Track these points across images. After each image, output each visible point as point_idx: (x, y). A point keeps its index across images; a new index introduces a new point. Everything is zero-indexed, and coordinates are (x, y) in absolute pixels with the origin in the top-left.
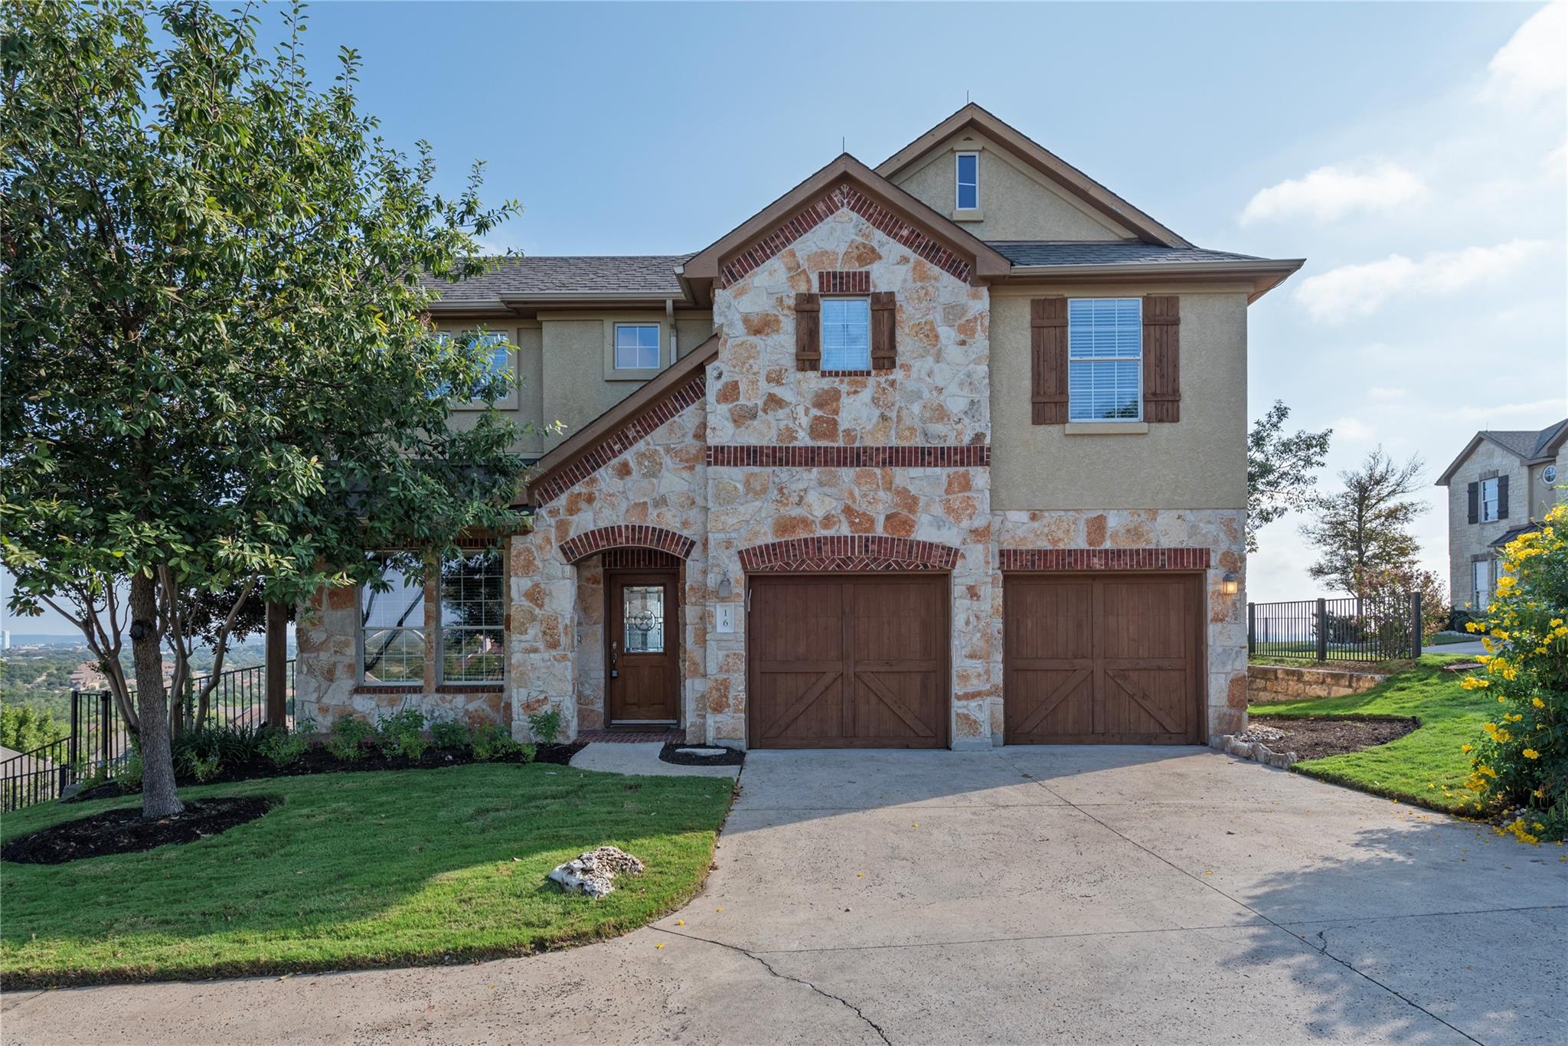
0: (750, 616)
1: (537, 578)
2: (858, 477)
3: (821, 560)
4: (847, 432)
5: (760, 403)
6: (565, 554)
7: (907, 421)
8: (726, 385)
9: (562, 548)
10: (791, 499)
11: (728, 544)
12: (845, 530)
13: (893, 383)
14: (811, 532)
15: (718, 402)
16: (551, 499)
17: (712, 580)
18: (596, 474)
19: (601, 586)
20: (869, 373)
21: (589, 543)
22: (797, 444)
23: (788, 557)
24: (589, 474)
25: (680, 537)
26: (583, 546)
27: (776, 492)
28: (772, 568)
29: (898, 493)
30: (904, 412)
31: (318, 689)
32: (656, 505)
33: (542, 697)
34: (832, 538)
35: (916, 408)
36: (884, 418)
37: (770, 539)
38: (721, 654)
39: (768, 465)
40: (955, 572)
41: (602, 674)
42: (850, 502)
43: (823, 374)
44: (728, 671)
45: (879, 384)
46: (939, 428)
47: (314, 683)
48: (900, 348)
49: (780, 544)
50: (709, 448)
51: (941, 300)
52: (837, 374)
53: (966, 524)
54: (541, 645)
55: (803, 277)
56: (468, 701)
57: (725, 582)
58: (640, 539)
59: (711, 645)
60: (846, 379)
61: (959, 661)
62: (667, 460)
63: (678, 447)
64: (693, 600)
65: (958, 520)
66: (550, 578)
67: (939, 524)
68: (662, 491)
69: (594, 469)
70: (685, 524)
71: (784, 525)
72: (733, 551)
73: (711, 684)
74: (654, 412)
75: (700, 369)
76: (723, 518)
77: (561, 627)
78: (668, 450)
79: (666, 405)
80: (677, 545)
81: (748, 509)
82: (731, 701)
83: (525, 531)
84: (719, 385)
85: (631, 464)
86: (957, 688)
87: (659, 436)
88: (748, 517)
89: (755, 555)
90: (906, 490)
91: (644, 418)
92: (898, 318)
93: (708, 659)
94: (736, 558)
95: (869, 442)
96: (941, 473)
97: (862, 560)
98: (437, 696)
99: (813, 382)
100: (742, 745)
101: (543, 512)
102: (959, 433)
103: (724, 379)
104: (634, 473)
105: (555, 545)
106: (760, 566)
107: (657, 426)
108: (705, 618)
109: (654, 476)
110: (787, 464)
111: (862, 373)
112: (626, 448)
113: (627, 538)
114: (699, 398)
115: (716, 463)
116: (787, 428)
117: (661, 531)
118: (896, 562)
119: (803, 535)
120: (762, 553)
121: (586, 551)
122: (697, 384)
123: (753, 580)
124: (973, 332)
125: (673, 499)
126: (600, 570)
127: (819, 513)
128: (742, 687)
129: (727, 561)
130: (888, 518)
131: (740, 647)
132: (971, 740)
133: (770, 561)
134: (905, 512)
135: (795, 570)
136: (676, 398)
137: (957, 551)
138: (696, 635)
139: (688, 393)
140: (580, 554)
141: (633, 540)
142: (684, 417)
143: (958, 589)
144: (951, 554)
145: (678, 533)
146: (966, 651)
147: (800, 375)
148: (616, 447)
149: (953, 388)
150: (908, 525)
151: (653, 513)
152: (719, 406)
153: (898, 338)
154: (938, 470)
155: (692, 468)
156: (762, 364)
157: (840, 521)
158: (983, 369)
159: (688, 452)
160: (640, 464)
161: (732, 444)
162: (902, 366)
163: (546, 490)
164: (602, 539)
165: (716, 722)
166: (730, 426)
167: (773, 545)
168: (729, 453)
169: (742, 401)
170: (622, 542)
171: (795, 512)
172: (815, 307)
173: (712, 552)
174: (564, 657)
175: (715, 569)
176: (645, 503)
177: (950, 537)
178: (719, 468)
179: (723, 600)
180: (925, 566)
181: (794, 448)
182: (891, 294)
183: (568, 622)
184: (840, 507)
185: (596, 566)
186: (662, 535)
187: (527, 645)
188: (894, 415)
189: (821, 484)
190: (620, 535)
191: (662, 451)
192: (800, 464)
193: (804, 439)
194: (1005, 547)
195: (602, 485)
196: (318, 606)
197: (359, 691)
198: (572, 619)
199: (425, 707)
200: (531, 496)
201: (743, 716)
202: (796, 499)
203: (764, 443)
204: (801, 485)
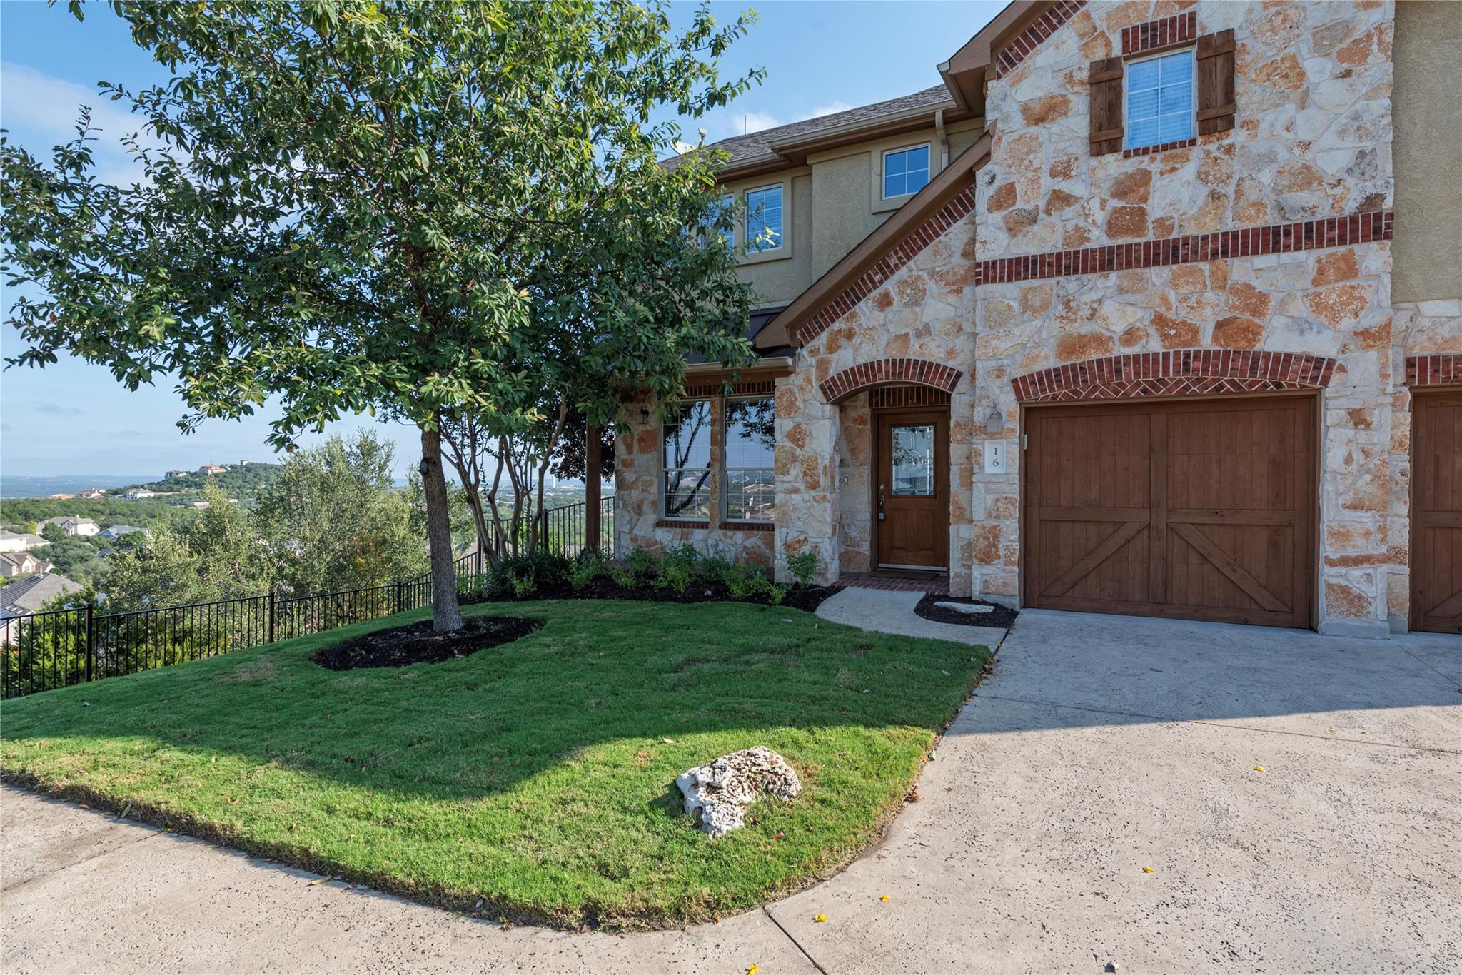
0: (1026, 455)
1: (798, 419)
2: (1175, 276)
3: (1122, 385)
4: (1160, 222)
5: (1042, 204)
6: (825, 393)
7: (1252, 194)
8: (1000, 189)
9: (822, 387)
10: (1080, 313)
11: (1000, 373)
12: (1155, 345)
13: (1229, 150)
14: (1107, 351)
15: (990, 210)
16: (812, 338)
17: (979, 415)
18: (856, 309)
19: (868, 426)
20: (1193, 142)
21: (848, 381)
22: (1089, 246)
23: (1076, 383)
24: (849, 309)
25: (945, 368)
26: (843, 384)
27: (1060, 307)
28: (1054, 398)
29: (1235, 291)
30: (1247, 185)
31: (630, 522)
32: (919, 335)
33: (802, 538)
34: (1136, 357)
35: (1266, 177)
36: (1215, 196)
37: (1052, 363)
38: (990, 498)
39: (1050, 275)
40: (1329, 391)
41: (868, 516)
42: (1162, 310)
43: (1127, 155)
44: (998, 517)
45: (1208, 153)
46: (1305, 198)
47: (627, 517)
48: (1241, 101)
49: (1065, 368)
50: (978, 265)
51: (1309, 23)
52: (1146, 151)
53: (1347, 324)
54: (801, 486)
55: (1100, 41)
56: (747, 538)
57: (996, 415)
58: (900, 373)
59: (979, 488)
60: (1160, 156)
61: (1332, 511)
62: (932, 286)
63: (944, 269)
64: (959, 437)
65: (1334, 318)
66: (810, 418)
67: (1301, 327)
68: (925, 319)
69: (854, 303)
70: (951, 354)
71: (1070, 346)
72: (1006, 380)
73: (977, 531)
74: (918, 234)
75: (969, 177)
76: (994, 343)
77: (820, 467)
78: (932, 274)
79: (930, 225)
80: (941, 378)
81: (1026, 329)
82: (1002, 552)
83: (786, 372)
84: (991, 191)
85: (893, 294)
86: (1328, 548)
87: (923, 260)
88: (1024, 339)
89: (1033, 383)
90: (1248, 286)
91: (907, 242)
92: (1238, 62)
93: (974, 503)
94: (1010, 388)
95: (1192, 230)
96: (1308, 258)
97: (1181, 381)
98: (721, 532)
99: (1113, 166)
100: (1015, 602)
101: (804, 352)
102: (1337, 200)
103: (997, 183)
104: (895, 303)
105: (816, 384)
106: (1039, 396)
107: (920, 249)
108: (972, 457)
109: (917, 303)
110: (1076, 271)
111: (1182, 144)
112: (887, 278)
113: (887, 373)
114: (968, 211)
115: (986, 281)
116: (1077, 228)
117: (924, 363)
118: (1232, 383)
119: (1095, 355)
120: (1041, 380)
121: (845, 389)
122: (966, 196)
123: (1032, 415)
124: (1364, 55)
125: (937, 327)
126: (867, 410)
127: (1119, 327)
128: (1015, 536)
129: (997, 391)
130: (1220, 325)
131: (1014, 491)
132: (1351, 621)
133: (1052, 389)
134: (1246, 316)
135: (1085, 399)
136: (942, 215)
137: (1331, 363)
138: (961, 477)
139: (955, 206)
140: (839, 392)
141: (894, 374)
142: (951, 236)
143: (1333, 414)
144: (1322, 368)
145: (943, 364)
146: (1348, 498)
147: (1094, 162)
148: (877, 278)
149: (1329, 140)
150: (1252, 332)
151: (915, 345)
152: (991, 216)
153: (1239, 88)
154: (1302, 255)
155: (959, 291)
156: (1043, 160)
157: (1148, 335)
158: (1383, 103)
159: (955, 274)
160: (901, 292)
161: (1006, 257)
162: (1244, 124)
163: (807, 330)
164: (861, 375)
165: (983, 575)
166: (1003, 237)
167: (1056, 370)
168: (1002, 267)
169: (1020, 204)
170: (882, 378)
171: (1085, 328)
172: (1117, 73)
173: (980, 382)
174: (824, 498)
175: (984, 402)
176: (907, 335)
177: (1321, 344)
178: (990, 286)
179: (993, 436)
180: (1278, 385)
181: (1085, 252)
182: (1228, 35)
183: (827, 462)
184: (1149, 316)
185: (863, 407)
186: (925, 367)
187: (788, 486)
188: (1230, 190)
189: (1122, 291)
190: (880, 370)
191: (926, 276)
192: (1093, 270)
193: (1098, 239)
194: (1416, 352)
195: (863, 320)
196: (630, 451)
197: (660, 524)
198: (832, 460)
199: (710, 542)
200: (793, 336)
201: (1016, 569)
202: (1088, 313)
203: (1047, 251)
204: (1094, 296)
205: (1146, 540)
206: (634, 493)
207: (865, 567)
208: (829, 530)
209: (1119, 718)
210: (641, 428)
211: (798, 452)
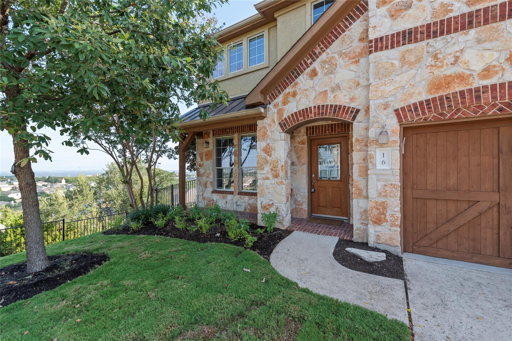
0: (404, 157)
1: (268, 141)
3: (481, 107)
6: (282, 127)
9: (280, 124)
10: (445, 62)
11: (386, 106)
14: (468, 84)
15: (378, 7)
16: (275, 98)
17: (373, 133)
18: (298, 80)
19: (306, 145)
21: (294, 120)
22: (452, 15)
23: (443, 108)
24: (294, 80)
25: (349, 108)
26: (291, 121)
27: (430, 59)
28: (425, 119)
31: (202, 190)
32: (333, 90)
33: (271, 203)
34: (494, 87)
37: (424, 97)
38: (380, 185)
39: (422, 40)
41: (306, 190)
44: (386, 196)
47: (201, 189)
49: (434, 100)
50: (371, 41)
54: (270, 176)
56: (250, 199)
57: (383, 133)
58: (323, 113)
59: (372, 178)
62: (340, 61)
63: (348, 51)
64: (358, 148)
66: (274, 140)
68: (337, 81)
69: (296, 77)
70: (352, 99)
72: (390, 110)
73: (371, 204)
74: (332, 33)
76: (382, 88)
77: (280, 166)
78: (341, 54)
79: (339, 26)
80: (347, 113)
82: (388, 218)
83: (262, 117)
85: (318, 69)
87: (336, 46)
88: (403, 83)
89: (410, 110)
91: (326, 39)
93: (369, 187)
94: (393, 115)
98: (239, 196)
100: (399, 251)
101: (271, 106)
104: (319, 74)
105: (277, 122)
107: (333, 41)
108: (367, 159)
109: (332, 73)
110: (442, 33)
112: (314, 60)
113: (315, 113)
114: (362, 14)
115: (376, 50)
116: (442, 5)
117: (336, 106)
119: (458, 89)
120: (416, 109)
121: (292, 124)
122: (361, 5)
123: (405, 131)
125: (344, 85)
126: (305, 137)
127: (477, 67)
128: (398, 209)
129: (384, 118)
131: (397, 180)
133: (424, 113)
135: (450, 118)
136: (346, 19)
138: (360, 171)
139: (354, 13)
140: (289, 126)
141: (319, 114)
142: (352, 30)
145: (347, 106)
148: (309, 62)
151: (331, 96)
152: (379, 10)
157: (503, 69)
159: (355, 52)
160: (323, 67)
161: (390, 33)
163: (272, 95)
164: (300, 116)
165: (376, 231)
166: (388, 21)
167: (428, 101)
168: (387, 39)
170: (312, 116)
171: (450, 71)
173: (372, 113)
174: (281, 182)
175: (376, 125)
176: (326, 91)
178: (379, 53)
179: (382, 145)
181: (449, 20)
183: (283, 163)
185: (303, 136)
186: (337, 108)
187: (264, 176)
189: (479, 41)
190: (311, 112)
191: (336, 56)
192: (456, 30)
195: (301, 86)
196: (202, 160)
197: (214, 192)
198: (286, 162)
199: (235, 200)
200: (265, 98)
201: (399, 229)
202: (452, 60)
203: (419, 24)
204: (456, 48)
205: (496, 214)
206: (204, 178)
207: (305, 216)
208: (285, 199)
210: (206, 150)
211: (268, 158)
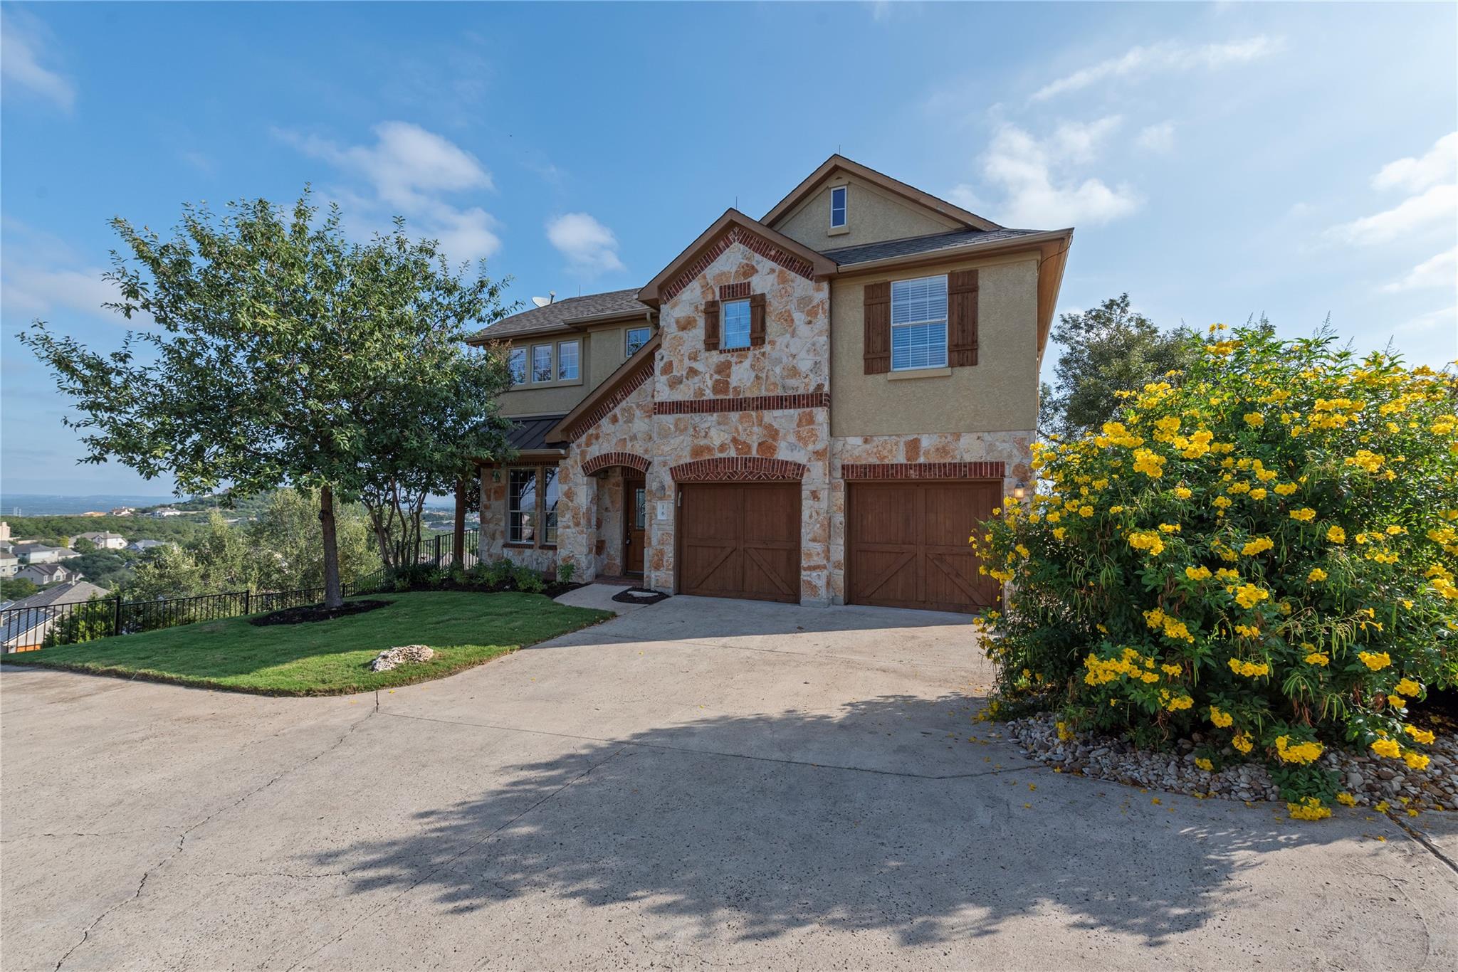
0: (677, 509)
1: (571, 484)
2: (741, 418)
3: (719, 473)
4: (735, 388)
5: (684, 373)
6: (584, 470)
7: (772, 379)
8: (665, 364)
9: (583, 466)
10: (701, 434)
11: (665, 464)
12: (732, 453)
13: (763, 354)
14: (712, 455)
15: (661, 375)
16: (578, 438)
17: (656, 486)
18: (601, 422)
19: (621, 488)
20: (749, 349)
21: (596, 464)
22: (705, 398)
23: (698, 471)
24: (597, 422)
25: (643, 459)
26: (593, 465)
27: (692, 430)
28: (689, 478)
29: (766, 427)
30: (771, 373)
31: (488, 544)
32: (631, 440)
33: (570, 555)
34: (725, 459)
35: (778, 370)
36: (757, 377)
37: (688, 460)
38: (660, 533)
39: (688, 412)
40: (803, 481)
41: (620, 542)
42: (736, 435)
43: (721, 352)
44: (664, 544)
45: (755, 355)
46: (793, 382)
47: (486, 541)
48: (769, 330)
49: (694, 463)
50: (656, 404)
51: (796, 295)
52: (729, 351)
53: (811, 447)
54: (571, 524)
55: (710, 291)
57: (663, 488)
58: (621, 460)
59: (655, 527)
60: (736, 354)
61: (806, 545)
62: (638, 413)
63: (642, 404)
64: (648, 498)
65: (806, 445)
66: (576, 484)
67: (792, 447)
68: (634, 431)
69: (600, 419)
70: (646, 451)
71: (697, 451)
72: (667, 468)
73: (656, 551)
74: (630, 383)
75: (651, 356)
76: (663, 447)
77: (582, 512)
78: (638, 406)
80: (641, 464)
81: (676, 441)
82: (665, 564)
83: (564, 457)
84: (662, 364)
85: (619, 416)
86: (804, 563)
87: (632, 400)
88: (676, 446)
89: (679, 470)
90: (771, 425)
91: (626, 387)
92: (768, 310)
93: (653, 536)
94: (669, 472)
95: (748, 395)
96: (794, 413)
97: (743, 474)
98: (539, 550)
99: (715, 357)
100: (671, 591)
101: (574, 446)
102: (807, 385)
103: (665, 360)
104: (619, 421)
105: (580, 465)
106: (684, 477)
107: (632, 391)
108: (654, 508)
109: (630, 422)
110: (699, 411)
111: (744, 349)
112: (615, 406)
113: (615, 460)
114: (651, 374)
115: (659, 413)
116: (699, 388)
117: (633, 456)
118: (765, 475)
119: (707, 457)
120: (683, 469)
121: (594, 468)
123: (680, 487)
124: (816, 314)
125: (639, 435)
126: (620, 478)
127: (717, 443)
128: (672, 555)
129: (664, 474)
130: (760, 444)
131: (671, 529)
132: (812, 599)
133: (688, 474)
134: (770, 441)
135: (702, 480)
137: (804, 466)
139: (645, 371)
140: (591, 470)
142: (646, 385)
143: (805, 493)
144: (800, 468)
145: (642, 457)
146: (810, 536)
147: (707, 354)
148: (611, 406)
149: (803, 354)
150: (772, 449)
151: (629, 444)
152: (662, 378)
153: (768, 324)
154: (792, 411)
155: (650, 416)
156: (685, 350)
157: (730, 447)
158: (824, 339)
159: (647, 407)
160: (622, 415)
161: (668, 401)
162: (770, 342)
163: (576, 433)
164: (602, 461)
165: (655, 576)
166: (667, 389)
167: (690, 464)
168: (666, 406)
169: (675, 373)
170: (612, 462)
171: (702, 442)
172: (716, 309)
173: (657, 468)
174: (582, 532)
175: (659, 480)
176: (625, 439)
177: (800, 457)
178: (661, 416)
179: (661, 499)
180: (784, 477)
181: (703, 401)
182: (763, 295)
183: (585, 508)
184: (730, 438)
186: (633, 458)
187: (565, 524)
188: (764, 375)
189: (719, 424)
190: (612, 459)
191: (634, 407)
192: (707, 411)
193: (709, 395)
194: (846, 462)
195: (604, 429)
196: (489, 499)
197: (506, 545)
198: (589, 509)
199: (534, 557)
200: (568, 436)
201: (672, 573)
202: (704, 434)
203: (686, 399)
204: (707, 425)
205: (735, 557)
206: (491, 526)
207: (617, 571)
208: (585, 550)
209: (616, 639)
210: (496, 485)
211: (570, 504)
